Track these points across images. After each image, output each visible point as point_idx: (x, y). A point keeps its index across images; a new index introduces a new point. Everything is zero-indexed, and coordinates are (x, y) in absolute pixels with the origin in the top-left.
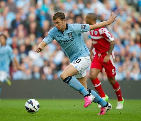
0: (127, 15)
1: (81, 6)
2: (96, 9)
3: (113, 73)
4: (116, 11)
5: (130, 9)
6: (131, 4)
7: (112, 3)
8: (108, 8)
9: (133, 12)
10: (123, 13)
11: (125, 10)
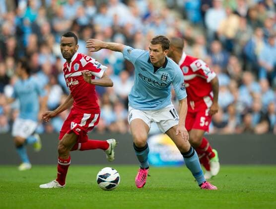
0: (168, 26)
1: (91, 10)
2: (116, 16)
3: (202, 123)
4: (148, 19)
5: (171, 16)
6: (172, 7)
7: (141, 7)
8: (135, 14)
9: (176, 21)
10: (159, 21)
11: (163, 17)
